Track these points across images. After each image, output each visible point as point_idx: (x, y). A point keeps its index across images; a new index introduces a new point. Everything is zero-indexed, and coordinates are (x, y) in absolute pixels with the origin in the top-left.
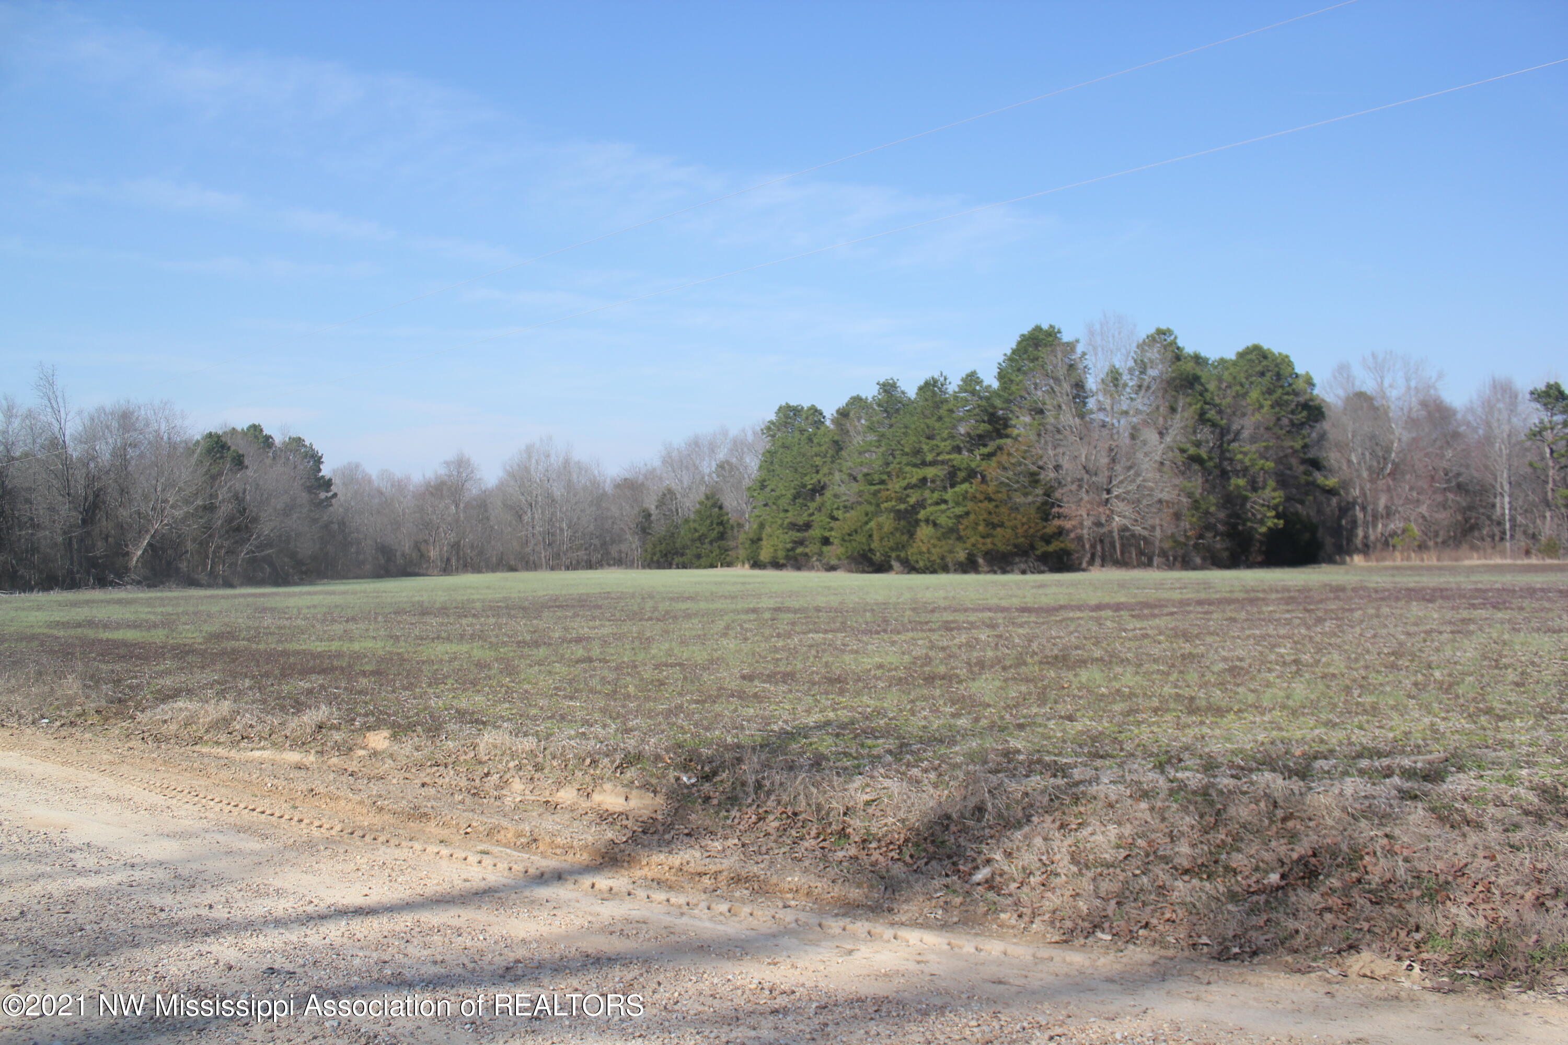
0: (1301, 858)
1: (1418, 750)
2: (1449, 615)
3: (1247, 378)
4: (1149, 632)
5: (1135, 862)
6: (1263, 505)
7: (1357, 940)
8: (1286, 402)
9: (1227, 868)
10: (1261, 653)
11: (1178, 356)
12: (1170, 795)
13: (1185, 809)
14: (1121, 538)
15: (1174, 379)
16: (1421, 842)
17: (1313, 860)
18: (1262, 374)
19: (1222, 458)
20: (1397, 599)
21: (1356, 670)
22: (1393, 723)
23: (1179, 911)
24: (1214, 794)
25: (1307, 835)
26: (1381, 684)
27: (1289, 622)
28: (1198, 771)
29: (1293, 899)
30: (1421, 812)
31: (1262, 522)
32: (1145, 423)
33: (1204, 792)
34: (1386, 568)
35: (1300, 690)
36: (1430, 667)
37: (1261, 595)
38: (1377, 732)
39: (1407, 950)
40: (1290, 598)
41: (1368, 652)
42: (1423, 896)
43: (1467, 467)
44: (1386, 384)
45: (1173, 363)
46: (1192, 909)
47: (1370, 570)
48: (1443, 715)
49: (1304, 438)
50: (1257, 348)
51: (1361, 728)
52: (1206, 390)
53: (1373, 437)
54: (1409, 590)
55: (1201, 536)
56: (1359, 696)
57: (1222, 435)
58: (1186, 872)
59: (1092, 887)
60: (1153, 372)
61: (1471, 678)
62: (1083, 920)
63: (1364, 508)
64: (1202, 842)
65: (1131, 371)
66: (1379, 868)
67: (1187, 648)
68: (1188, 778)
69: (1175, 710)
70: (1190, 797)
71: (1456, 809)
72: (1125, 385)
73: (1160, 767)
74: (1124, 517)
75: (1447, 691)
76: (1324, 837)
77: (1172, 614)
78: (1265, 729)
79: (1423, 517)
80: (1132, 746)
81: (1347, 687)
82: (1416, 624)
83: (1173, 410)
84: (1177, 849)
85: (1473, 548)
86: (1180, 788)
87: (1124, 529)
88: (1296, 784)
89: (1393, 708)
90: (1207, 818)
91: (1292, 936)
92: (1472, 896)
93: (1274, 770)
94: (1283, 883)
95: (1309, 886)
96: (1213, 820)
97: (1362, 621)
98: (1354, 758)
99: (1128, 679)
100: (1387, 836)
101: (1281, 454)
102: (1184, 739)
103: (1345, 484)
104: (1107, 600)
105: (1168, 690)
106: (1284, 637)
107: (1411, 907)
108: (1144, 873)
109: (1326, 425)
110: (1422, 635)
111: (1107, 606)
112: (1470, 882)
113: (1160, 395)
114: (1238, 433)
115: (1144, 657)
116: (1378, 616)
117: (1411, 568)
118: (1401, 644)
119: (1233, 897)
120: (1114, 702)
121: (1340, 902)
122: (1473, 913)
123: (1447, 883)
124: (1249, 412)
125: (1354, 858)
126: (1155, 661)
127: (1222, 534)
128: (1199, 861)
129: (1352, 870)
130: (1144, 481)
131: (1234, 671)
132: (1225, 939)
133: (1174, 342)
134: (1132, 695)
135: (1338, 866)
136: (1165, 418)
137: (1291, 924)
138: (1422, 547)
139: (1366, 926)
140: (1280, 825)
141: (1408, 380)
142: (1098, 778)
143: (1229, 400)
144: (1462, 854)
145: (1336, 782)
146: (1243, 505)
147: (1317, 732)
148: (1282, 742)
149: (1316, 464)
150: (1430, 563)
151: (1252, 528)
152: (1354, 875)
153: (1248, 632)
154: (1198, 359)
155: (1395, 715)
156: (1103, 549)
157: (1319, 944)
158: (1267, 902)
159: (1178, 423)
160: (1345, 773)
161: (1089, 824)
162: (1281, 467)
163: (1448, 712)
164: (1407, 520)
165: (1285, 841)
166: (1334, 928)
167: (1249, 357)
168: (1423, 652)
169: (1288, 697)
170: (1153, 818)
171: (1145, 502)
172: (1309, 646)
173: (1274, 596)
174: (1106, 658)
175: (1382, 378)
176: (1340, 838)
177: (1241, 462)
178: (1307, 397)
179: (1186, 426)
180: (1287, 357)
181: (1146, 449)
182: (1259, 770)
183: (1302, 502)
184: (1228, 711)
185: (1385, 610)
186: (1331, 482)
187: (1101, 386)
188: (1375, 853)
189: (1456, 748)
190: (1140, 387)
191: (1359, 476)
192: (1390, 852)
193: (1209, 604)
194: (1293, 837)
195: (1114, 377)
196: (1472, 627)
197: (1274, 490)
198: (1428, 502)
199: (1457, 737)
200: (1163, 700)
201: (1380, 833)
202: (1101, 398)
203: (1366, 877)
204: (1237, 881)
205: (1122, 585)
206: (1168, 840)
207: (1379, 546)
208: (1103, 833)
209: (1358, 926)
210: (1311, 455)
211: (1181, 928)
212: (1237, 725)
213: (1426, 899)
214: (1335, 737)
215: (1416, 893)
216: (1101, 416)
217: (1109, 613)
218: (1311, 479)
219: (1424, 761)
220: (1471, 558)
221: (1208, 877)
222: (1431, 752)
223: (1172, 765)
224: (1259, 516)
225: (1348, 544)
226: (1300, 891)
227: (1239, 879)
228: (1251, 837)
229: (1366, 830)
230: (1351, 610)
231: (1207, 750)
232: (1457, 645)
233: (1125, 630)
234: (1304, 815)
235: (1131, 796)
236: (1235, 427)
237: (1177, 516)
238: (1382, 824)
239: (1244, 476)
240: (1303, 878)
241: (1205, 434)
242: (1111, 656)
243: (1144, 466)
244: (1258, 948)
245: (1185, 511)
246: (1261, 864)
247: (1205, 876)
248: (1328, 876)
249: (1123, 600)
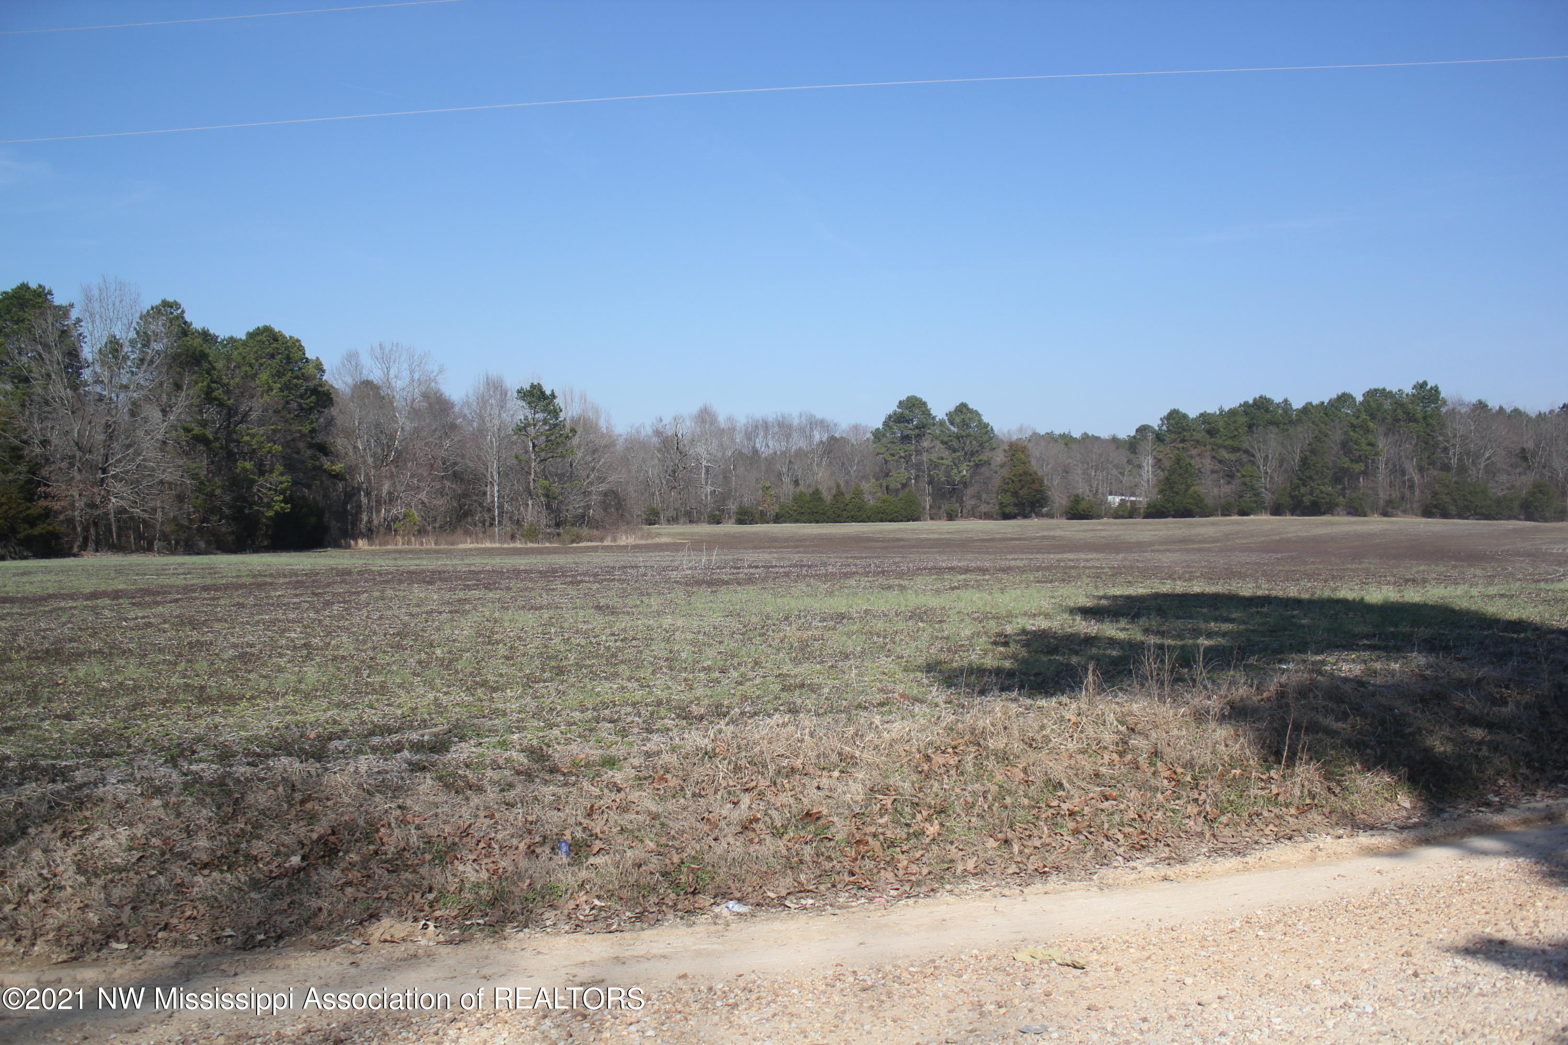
0: (320, 838)
1: (424, 724)
2: (447, 596)
3: (257, 360)
4: (152, 620)
5: (149, 863)
6: (270, 489)
7: (377, 908)
8: (296, 385)
9: (247, 857)
10: (272, 638)
11: (184, 330)
12: (185, 789)
13: (201, 802)
14: (118, 521)
15: (180, 355)
16: (430, 810)
17: (332, 838)
18: (272, 356)
19: (229, 439)
20: (400, 582)
21: (365, 651)
22: (400, 701)
23: (200, 907)
24: (231, 784)
25: (326, 815)
26: (388, 664)
27: (297, 607)
28: (212, 762)
29: (315, 878)
30: (429, 781)
31: (269, 506)
32: (147, 399)
33: (221, 783)
34: (389, 552)
35: (312, 673)
36: (431, 645)
37: (268, 580)
38: (386, 709)
39: (423, 911)
40: (298, 582)
41: (375, 633)
42: (433, 859)
43: (463, 457)
44: (392, 374)
45: (180, 338)
46: (213, 903)
47: (374, 554)
48: (445, 690)
49: (312, 423)
50: (267, 330)
51: (371, 707)
52: (214, 369)
53: (378, 425)
54: (411, 573)
55: (205, 520)
56: (368, 677)
57: (229, 416)
58: (205, 866)
59: (102, 895)
60: (157, 346)
61: (468, 654)
62: (94, 932)
63: (368, 494)
64: (220, 834)
65: (132, 343)
66: (394, 838)
67: (195, 635)
68: (203, 769)
69: (184, 701)
70: (206, 788)
71: (460, 775)
72: (126, 358)
73: (173, 761)
74: (122, 498)
75: (448, 668)
76: (342, 814)
77: (177, 601)
78: (279, 714)
79: (423, 503)
80: (141, 741)
81: (357, 668)
82: (418, 606)
83: (178, 387)
84: (194, 844)
85: (467, 533)
86: (195, 781)
87: (122, 511)
88: (313, 767)
89: (400, 686)
90: (225, 808)
91: (315, 915)
92: (477, 853)
93: (290, 754)
94: (304, 864)
95: (329, 864)
96: (230, 810)
97: (369, 604)
98: (366, 736)
99: (132, 671)
100: (399, 807)
101: (289, 438)
102: (196, 730)
103: (352, 470)
104: (103, 587)
105: (175, 680)
106: (293, 621)
107: (424, 871)
108: (161, 873)
109: (334, 411)
110: (424, 615)
111: (104, 594)
112: (474, 841)
113: (164, 370)
114: (246, 415)
115: (149, 647)
116: (383, 599)
117: (411, 551)
118: (405, 625)
119: (255, 884)
120: (117, 696)
121: (359, 875)
122: (477, 868)
123: (454, 844)
124: (259, 394)
125: (370, 832)
126: (160, 650)
127: (227, 517)
128: (219, 853)
129: (369, 843)
130: (144, 460)
131: (243, 657)
132: (249, 928)
133: (181, 316)
134: (135, 689)
135: (356, 841)
136: (168, 395)
137: (315, 903)
138: (422, 532)
139: (384, 894)
140: (298, 808)
141: (412, 372)
142: (104, 779)
143: (237, 380)
144: (466, 816)
145: (351, 761)
146: (250, 488)
147: (330, 713)
148: (297, 726)
149: (323, 449)
150: (428, 547)
151: (259, 511)
152: (372, 847)
153: (257, 618)
154: (205, 335)
155: (402, 692)
156: (97, 533)
157: (342, 919)
158: (290, 885)
159: (182, 401)
160: (359, 752)
161: (96, 829)
162: (289, 451)
163: (450, 687)
164: (409, 505)
165: (305, 823)
166: (355, 901)
167: (259, 338)
168: (425, 631)
169: (300, 682)
170: (167, 815)
171: (145, 483)
172: (319, 629)
173: (282, 580)
174: (106, 650)
175: (388, 369)
176: (357, 814)
177: (248, 444)
178: (316, 382)
179: (192, 405)
180: (298, 341)
181: (147, 427)
182: (275, 755)
183: (309, 487)
184: (242, 699)
185: (389, 593)
186: (338, 467)
187: (97, 357)
188: (389, 825)
189: (458, 720)
190: (142, 361)
191: (365, 462)
192: (403, 822)
193: (216, 590)
194: (312, 818)
195: (114, 347)
196: (467, 607)
197: (282, 474)
198: (427, 489)
199: (457, 709)
200: (172, 691)
201: (393, 805)
202: (98, 369)
203: (383, 848)
204: (259, 868)
205: (119, 571)
206: (185, 835)
207: (382, 530)
208: (112, 836)
209: (377, 896)
210: (320, 438)
211: (203, 924)
212: (250, 712)
213: (437, 862)
214: (348, 717)
215: (428, 857)
216: (98, 389)
217: (108, 602)
218: (317, 463)
219: (430, 734)
220: (465, 542)
221: (229, 868)
222: (436, 725)
223: (185, 758)
224: (265, 500)
225: (353, 528)
226: (322, 871)
227: (261, 866)
228: (271, 822)
229: (381, 803)
230: (358, 593)
231: (221, 739)
232: (455, 623)
233: (126, 620)
234: (322, 796)
235: (142, 794)
236: (243, 408)
237: (180, 498)
238: (395, 797)
239: (251, 459)
240: (324, 856)
241: (212, 413)
242: (112, 648)
243: (145, 445)
244: (283, 932)
245: (188, 493)
246: (282, 848)
247: (225, 868)
248: (347, 852)
249: (121, 587)
